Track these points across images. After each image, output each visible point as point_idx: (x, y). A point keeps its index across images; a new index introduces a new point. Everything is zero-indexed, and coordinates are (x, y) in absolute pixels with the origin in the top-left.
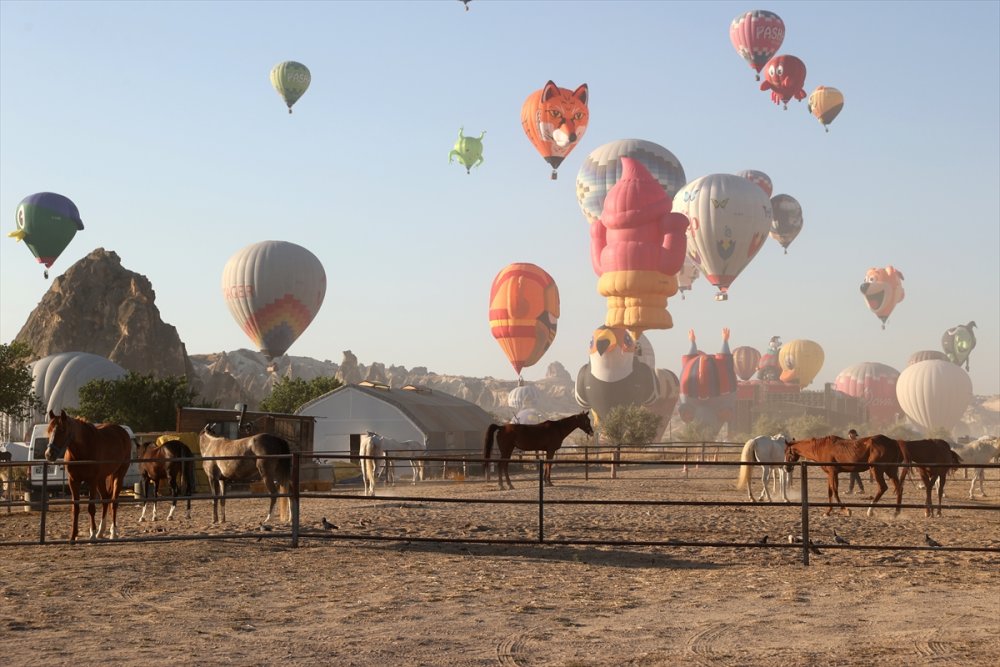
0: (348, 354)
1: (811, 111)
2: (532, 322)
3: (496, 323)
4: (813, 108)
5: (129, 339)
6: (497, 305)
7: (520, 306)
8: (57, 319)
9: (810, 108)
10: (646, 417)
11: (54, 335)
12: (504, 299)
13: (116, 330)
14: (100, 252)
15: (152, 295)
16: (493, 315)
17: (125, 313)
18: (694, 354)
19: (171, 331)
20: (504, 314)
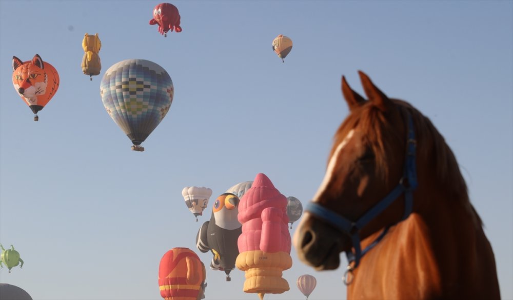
1: (274, 49)
4: (276, 48)
9: (274, 48)
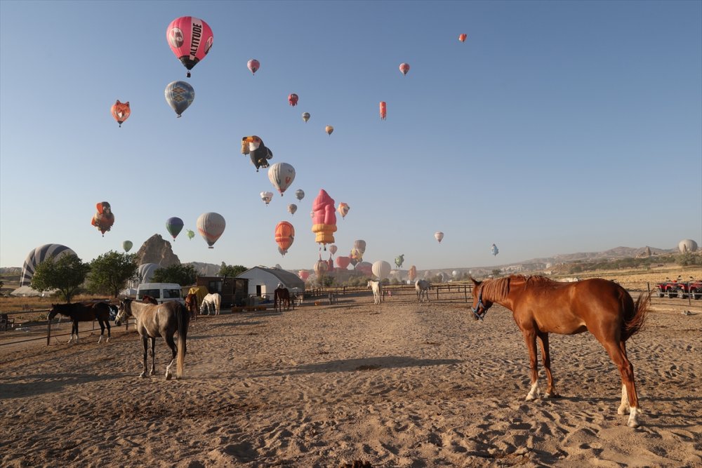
0: (223, 263)
2: (287, 237)
3: (277, 238)
5: (164, 259)
6: (278, 233)
7: (284, 233)
8: (144, 254)
10: (330, 277)
11: (144, 258)
12: (280, 231)
13: (160, 256)
14: (156, 235)
15: (171, 247)
16: (276, 236)
17: (164, 252)
18: (321, 261)
19: (176, 256)
20: (280, 235)
